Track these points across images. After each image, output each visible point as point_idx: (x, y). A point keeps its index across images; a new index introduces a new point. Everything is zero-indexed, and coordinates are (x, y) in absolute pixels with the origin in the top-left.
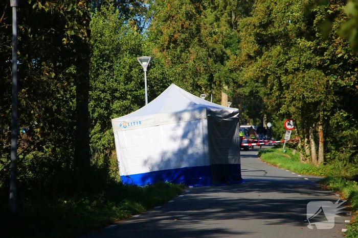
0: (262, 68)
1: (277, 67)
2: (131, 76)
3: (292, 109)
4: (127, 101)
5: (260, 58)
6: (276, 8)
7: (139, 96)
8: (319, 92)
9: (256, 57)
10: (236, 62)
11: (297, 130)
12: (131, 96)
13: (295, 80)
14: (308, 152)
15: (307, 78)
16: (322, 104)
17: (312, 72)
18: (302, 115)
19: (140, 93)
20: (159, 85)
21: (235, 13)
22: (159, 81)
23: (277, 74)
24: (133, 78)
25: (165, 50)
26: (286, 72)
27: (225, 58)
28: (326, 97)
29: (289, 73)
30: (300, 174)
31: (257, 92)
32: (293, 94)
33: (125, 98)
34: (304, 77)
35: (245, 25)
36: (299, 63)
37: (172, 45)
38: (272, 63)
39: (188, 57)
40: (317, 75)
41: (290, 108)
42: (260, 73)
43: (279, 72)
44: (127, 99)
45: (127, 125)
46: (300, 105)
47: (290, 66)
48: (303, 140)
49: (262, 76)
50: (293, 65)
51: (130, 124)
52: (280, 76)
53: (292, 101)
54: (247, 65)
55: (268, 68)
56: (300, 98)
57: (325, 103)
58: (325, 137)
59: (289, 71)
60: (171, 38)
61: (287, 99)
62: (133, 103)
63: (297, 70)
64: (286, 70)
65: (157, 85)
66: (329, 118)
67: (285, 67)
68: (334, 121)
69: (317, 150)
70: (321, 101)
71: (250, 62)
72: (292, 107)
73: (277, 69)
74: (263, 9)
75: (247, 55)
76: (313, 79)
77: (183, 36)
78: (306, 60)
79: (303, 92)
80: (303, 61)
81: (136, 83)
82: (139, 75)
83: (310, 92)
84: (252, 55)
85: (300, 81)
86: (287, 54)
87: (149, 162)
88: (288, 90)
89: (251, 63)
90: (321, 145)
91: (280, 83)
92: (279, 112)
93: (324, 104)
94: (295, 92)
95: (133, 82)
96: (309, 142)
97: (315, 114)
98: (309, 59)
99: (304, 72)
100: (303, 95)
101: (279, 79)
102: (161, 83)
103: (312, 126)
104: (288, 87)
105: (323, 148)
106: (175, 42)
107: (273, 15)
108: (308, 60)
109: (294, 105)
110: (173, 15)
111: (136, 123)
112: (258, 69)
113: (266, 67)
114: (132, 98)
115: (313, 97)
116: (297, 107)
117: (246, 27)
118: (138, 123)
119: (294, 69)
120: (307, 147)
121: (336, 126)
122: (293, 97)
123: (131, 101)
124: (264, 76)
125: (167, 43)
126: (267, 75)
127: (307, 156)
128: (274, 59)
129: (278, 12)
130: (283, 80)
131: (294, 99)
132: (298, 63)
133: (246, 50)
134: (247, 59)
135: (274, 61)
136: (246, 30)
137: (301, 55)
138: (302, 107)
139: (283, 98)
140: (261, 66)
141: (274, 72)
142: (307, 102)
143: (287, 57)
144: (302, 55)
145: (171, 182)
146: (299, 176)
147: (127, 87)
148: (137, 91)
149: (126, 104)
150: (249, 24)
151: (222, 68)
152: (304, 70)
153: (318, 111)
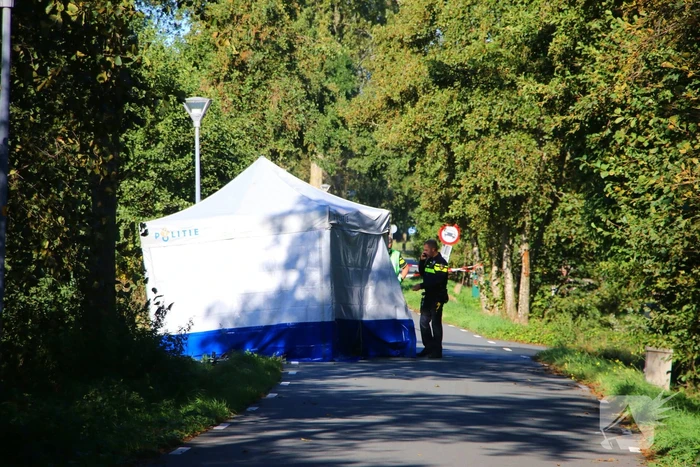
0: (415, 127)
1: (445, 126)
2: (158, 133)
3: (473, 209)
4: (148, 181)
5: (413, 106)
6: (447, 10)
7: (172, 172)
8: (526, 178)
9: (403, 104)
10: (362, 111)
11: (479, 250)
12: (155, 171)
13: (481, 151)
14: (497, 293)
15: (503, 148)
16: (530, 201)
17: (512, 138)
18: (491, 221)
19: (175, 166)
20: (211, 153)
21: (340, 10)
22: (212, 143)
23: (445, 139)
24: (161, 136)
25: (222, 83)
26: (463, 136)
27: (327, 99)
28: (540, 189)
29: (469, 139)
30: (492, 339)
31: (385, 168)
32: (475, 180)
33: (145, 176)
34: (497, 147)
35: (383, 40)
36: (489, 119)
37: (237, 73)
38: (435, 117)
39: (265, 98)
40: (523, 145)
41: (468, 206)
42: (411, 135)
43: (448, 135)
44: (149, 177)
45: (170, 235)
46: (488, 200)
47: (470, 124)
48: (488, 270)
49: (415, 142)
50: (477, 122)
51: (176, 234)
52: (451, 144)
53: (473, 193)
54: (383, 118)
55: (428, 126)
56: (488, 188)
57: (536, 200)
58: (532, 266)
59: (469, 134)
60: (234, 60)
61: (462, 189)
62: (159, 185)
63: (486, 132)
64: (463, 132)
65: (208, 152)
66: (542, 230)
67: (462, 125)
68: (551, 234)
69: (517, 290)
70: (528, 195)
71: (391, 113)
72: (474, 204)
73: (445, 129)
74: (419, 10)
75: (386, 99)
76: (515, 151)
77: (259, 56)
78: (502, 115)
79: (495, 176)
80: (496, 116)
81: (166, 147)
82: (173, 130)
83: (508, 177)
84: (396, 98)
85: (491, 154)
86: (466, 101)
87: (216, 311)
88: (465, 170)
89: (394, 115)
90: (525, 280)
91: (451, 158)
92: (446, 215)
93: (534, 200)
94: (479, 175)
95: (161, 145)
96: (499, 274)
97: (516, 220)
98: (508, 112)
99: (497, 136)
100: (495, 183)
101: (449, 149)
102: (215, 148)
103: (508, 244)
104: (466, 165)
105: (528, 287)
106: (242, 67)
107: (440, 23)
108: (505, 114)
109: (477, 202)
110: (239, 13)
111: (187, 233)
112: (408, 129)
113: (423, 124)
114: (158, 177)
115: (514, 188)
116: (483, 205)
117: (384, 43)
118: (193, 232)
119: (480, 132)
120: (496, 283)
121: (555, 244)
122: (475, 185)
123: (156, 182)
124: (420, 141)
125: (226, 68)
126: (427, 141)
127: (495, 301)
128: (440, 109)
129: (451, 18)
130: (457, 151)
131: (477, 190)
132: (487, 119)
133: (384, 90)
134: (384, 106)
135: (439, 113)
136: (384, 49)
137: (492, 105)
138: (492, 206)
139: (455, 185)
140: (415, 123)
141: (439, 136)
142: (502, 196)
143: (465, 106)
144: (495, 104)
145: (255, 352)
146: (492, 342)
147: (148, 153)
148: (169, 163)
149: (146, 187)
150: (391, 39)
151: (321, 118)
152: (497, 133)
153: (522, 215)
